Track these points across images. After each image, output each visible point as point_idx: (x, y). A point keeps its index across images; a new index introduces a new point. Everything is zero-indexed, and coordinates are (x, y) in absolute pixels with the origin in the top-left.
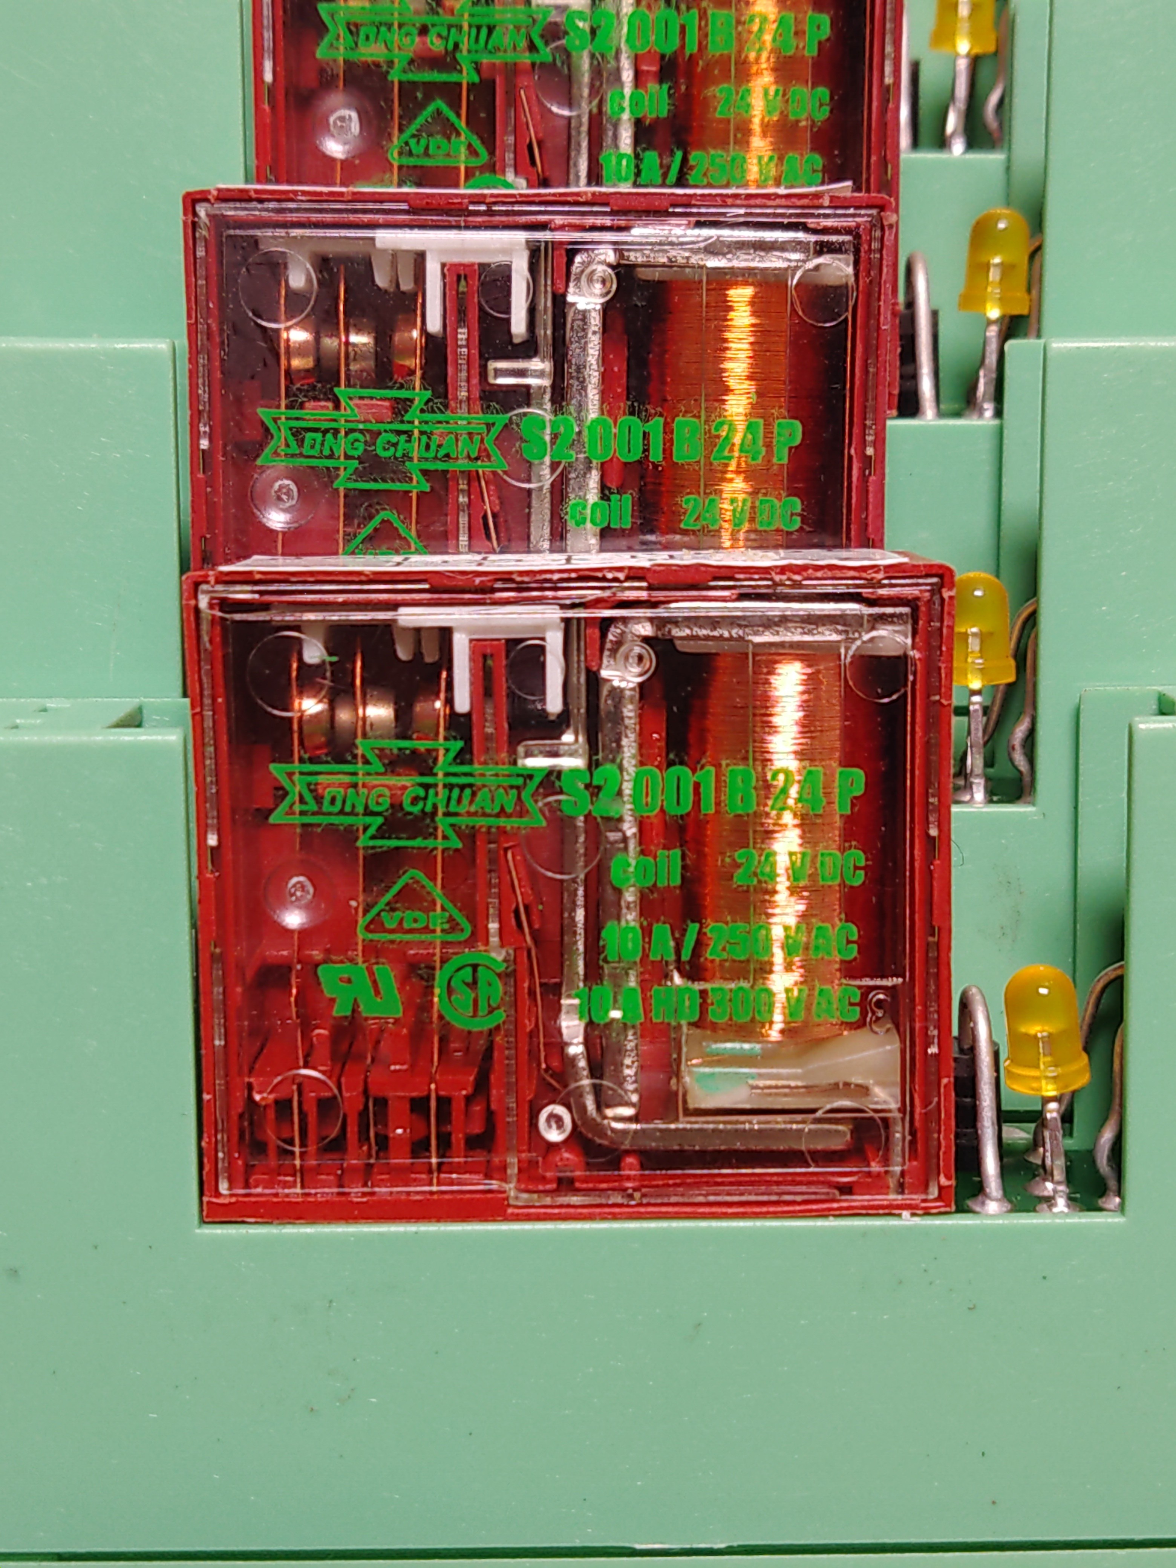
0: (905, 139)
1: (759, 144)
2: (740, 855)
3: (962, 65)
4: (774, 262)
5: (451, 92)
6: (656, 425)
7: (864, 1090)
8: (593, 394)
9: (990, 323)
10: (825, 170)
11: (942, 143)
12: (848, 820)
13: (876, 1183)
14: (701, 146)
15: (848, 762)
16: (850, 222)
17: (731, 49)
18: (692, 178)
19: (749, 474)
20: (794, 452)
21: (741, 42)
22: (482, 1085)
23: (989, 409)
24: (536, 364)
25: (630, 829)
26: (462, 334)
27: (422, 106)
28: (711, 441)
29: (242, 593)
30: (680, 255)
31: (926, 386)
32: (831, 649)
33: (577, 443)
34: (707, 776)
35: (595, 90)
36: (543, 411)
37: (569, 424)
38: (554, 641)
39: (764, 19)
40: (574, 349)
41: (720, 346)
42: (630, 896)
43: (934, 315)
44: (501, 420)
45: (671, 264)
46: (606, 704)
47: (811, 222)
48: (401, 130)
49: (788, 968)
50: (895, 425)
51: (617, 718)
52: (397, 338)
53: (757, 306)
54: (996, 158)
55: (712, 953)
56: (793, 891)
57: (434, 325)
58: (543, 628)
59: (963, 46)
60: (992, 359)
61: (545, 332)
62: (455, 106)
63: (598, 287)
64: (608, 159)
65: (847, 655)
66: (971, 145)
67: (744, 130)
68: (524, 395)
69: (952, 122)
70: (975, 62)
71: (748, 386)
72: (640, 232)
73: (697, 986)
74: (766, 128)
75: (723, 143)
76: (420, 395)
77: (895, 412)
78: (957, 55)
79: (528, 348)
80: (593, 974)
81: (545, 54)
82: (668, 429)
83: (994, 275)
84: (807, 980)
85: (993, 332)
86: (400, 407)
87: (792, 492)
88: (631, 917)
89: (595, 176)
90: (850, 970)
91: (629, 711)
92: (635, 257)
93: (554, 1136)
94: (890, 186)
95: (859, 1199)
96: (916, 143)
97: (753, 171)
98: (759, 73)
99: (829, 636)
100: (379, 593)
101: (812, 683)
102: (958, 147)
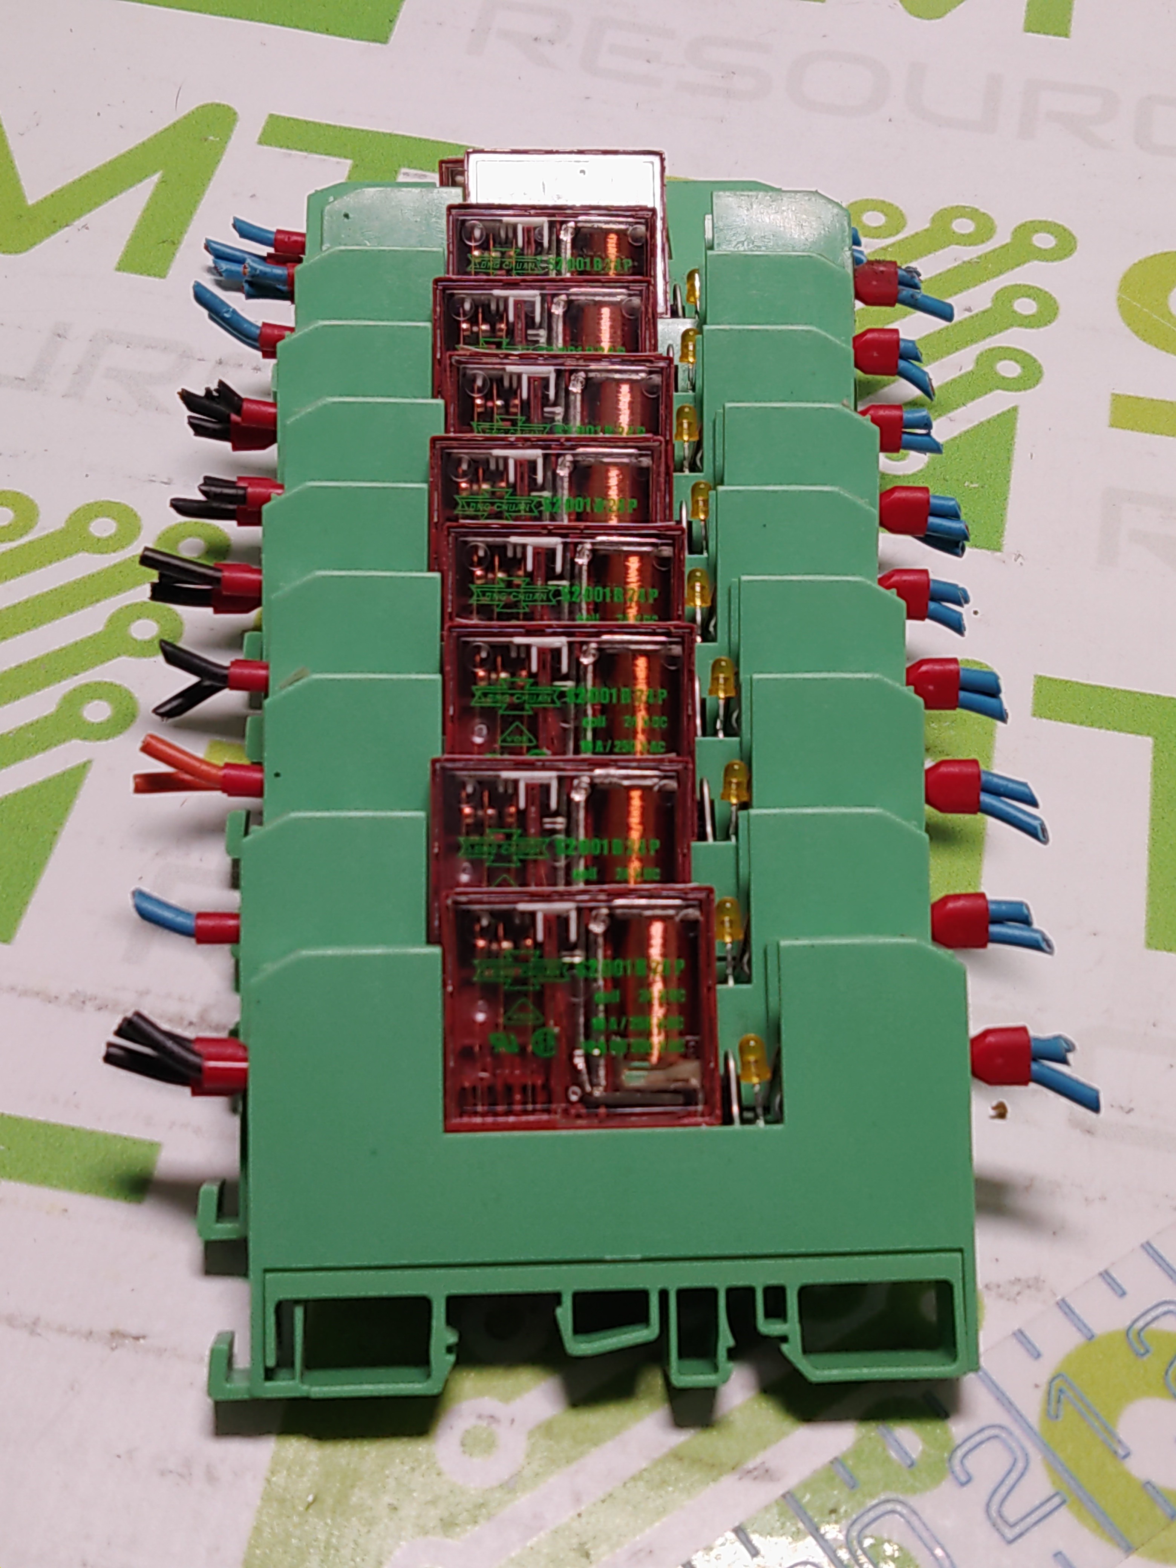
0: (699, 732)
1: (641, 737)
2: (641, 991)
3: (722, 702)
4: (648, 782)
5: (520, 718)
6: (605, 842)
7: (687, 1081)
8: (582, 831)
9: (732, 805)
10: (666, 747)
11: (715, 734)
12: (679, 979)
13: (694, 1114)
14: (619, 739)
15: (679, 957)
16: (675, 768)
17: (629, 701)
18: (616, 750)
19: (641, 860)
20: (657, 851)
21: (633, 699)
22: (547, 1080)
23: (733, 838)
24: (560, 820)
25: (601, 983)
26: (533, 809)
27: (511, 723)
28: (626, 848)
29: (463, 899)
30: (615, 780)
31: (709, 829)
32: (671, 918)
33: (576, 848)
34: (629, 963)
35: (577, 718)
36: (561, 837)
37: (573, 842)
38: (573, 915)
39: (642, 691)
40: (574, 815)
41: (628, 813)
42: (601, 1007)
43: (712, 803)
44: (547, 840)
45: (610, 783)
46: (592, 937)
47: (662, 767)
48: (502, 732)
49: (659, 1033)
50: (695, 844)
51: (596, 942)
52: (506, 810)
53: (642, 798)
54: (736, 739)
55: (631, 1027)
56: (661, 1005)
57: (522, 804)
58: (568, 911)
59: (722, 695)
60: (734, 819)
61: (564, 808)
62: (522, 723)
63: (583, 792)
64: (582, 744)
65: (677, 919)
66: (726, 735)
67: (635, 732)
68: (554, 832)
69: (719, 725)
70: (728, 700)
71: (640, 827)
72: (598, 772)
73: (626, 1041)
74: (643, 731)
75: (627, 737)
76: (516, 831)
77: (695, 838)
78: (719, 698)
79: (556, 814)
80: (587, 1036)
81: (558, 704)
82: (610, 844)
83: (734, 786)
84: (667, 1037)
85: (734, 808)
86: (509, 836)
87: (657, 866)
88: (601, 1015)
89: (577, 751)
90: (682, 1034)
91: (601, 940)
92: (597, 781)
93: (574, 1098)
94: (692, 754)
95: (686, 1121)
96: (704, 734)
97: (639, 747)
98: (640, 710)
99: (671, 912)
100: (511, 898)
101: (665, 931)
102: (721, 735)
